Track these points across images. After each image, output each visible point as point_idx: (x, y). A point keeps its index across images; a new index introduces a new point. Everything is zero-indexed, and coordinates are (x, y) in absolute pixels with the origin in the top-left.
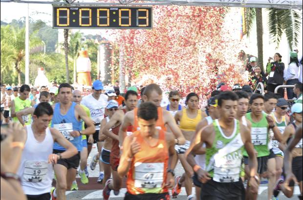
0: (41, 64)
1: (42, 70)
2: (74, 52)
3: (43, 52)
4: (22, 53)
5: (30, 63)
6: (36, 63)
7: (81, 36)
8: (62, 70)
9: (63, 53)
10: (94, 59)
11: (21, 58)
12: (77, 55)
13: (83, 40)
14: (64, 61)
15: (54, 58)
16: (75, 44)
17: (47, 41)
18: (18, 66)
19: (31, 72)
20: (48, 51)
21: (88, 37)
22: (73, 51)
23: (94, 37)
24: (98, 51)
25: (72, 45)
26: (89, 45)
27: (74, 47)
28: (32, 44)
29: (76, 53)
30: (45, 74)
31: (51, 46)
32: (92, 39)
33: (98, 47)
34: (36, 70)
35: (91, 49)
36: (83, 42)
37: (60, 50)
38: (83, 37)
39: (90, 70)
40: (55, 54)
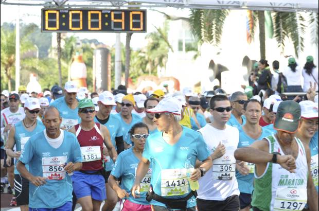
0: (33, 70)
1: (34, 76)
2: (69, 57)
3: (35, 57)
4: (12, 58)
5: (21, 69)
6: (27, 68)
7: (76, 40)
8: (55, 76)
9: (57, 58)
10: (89, 64)
11: (11, 63)
12: (72, 60)
13: (79, 44)
14: (57, 66)
15: (46, 63)
16: (70, 49)
17: (40, 46)
18: (8, 72)
19: (23, 78)
20: (41, 56)
21: (83, 41)
22: (67, 56)
23: (91, 42)
24: (94, 57)
25: (67, 50)
26: (85, 50)
27: (69, 52)
28: (24, 49)
29: (70, 59)
30: (38, 80)
31: (44, 50)
32: (88, 44)
33: (94, 52)
34: (28, 76)
35: (87, 53)
36: (78, 46)
37: (53, 55)
38: (79, 42)
39: (85, 76)
40: (49, 59)
